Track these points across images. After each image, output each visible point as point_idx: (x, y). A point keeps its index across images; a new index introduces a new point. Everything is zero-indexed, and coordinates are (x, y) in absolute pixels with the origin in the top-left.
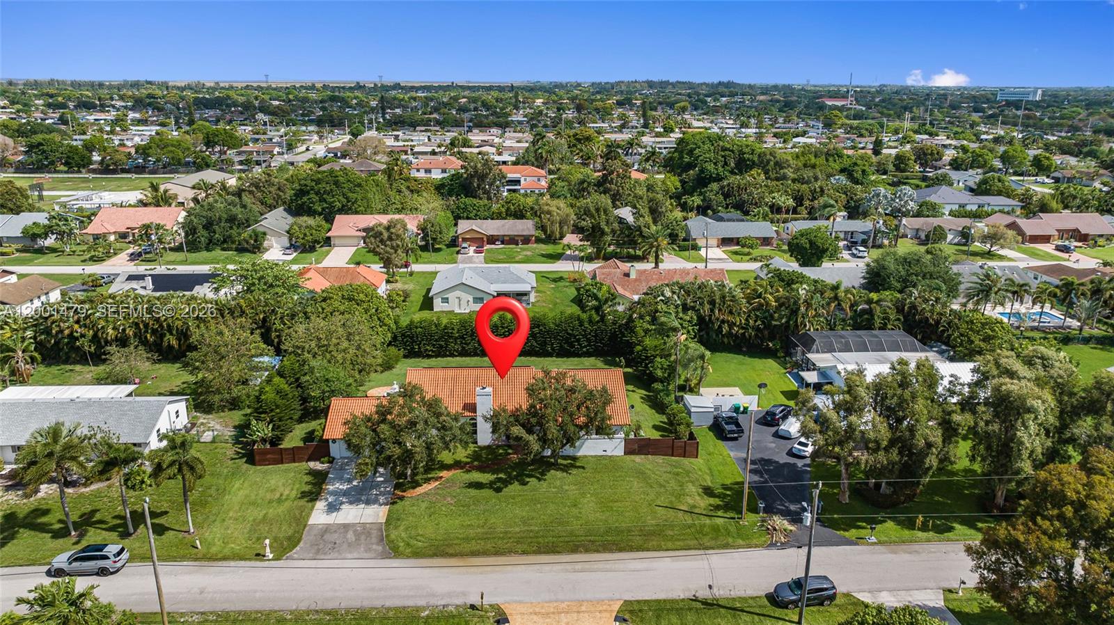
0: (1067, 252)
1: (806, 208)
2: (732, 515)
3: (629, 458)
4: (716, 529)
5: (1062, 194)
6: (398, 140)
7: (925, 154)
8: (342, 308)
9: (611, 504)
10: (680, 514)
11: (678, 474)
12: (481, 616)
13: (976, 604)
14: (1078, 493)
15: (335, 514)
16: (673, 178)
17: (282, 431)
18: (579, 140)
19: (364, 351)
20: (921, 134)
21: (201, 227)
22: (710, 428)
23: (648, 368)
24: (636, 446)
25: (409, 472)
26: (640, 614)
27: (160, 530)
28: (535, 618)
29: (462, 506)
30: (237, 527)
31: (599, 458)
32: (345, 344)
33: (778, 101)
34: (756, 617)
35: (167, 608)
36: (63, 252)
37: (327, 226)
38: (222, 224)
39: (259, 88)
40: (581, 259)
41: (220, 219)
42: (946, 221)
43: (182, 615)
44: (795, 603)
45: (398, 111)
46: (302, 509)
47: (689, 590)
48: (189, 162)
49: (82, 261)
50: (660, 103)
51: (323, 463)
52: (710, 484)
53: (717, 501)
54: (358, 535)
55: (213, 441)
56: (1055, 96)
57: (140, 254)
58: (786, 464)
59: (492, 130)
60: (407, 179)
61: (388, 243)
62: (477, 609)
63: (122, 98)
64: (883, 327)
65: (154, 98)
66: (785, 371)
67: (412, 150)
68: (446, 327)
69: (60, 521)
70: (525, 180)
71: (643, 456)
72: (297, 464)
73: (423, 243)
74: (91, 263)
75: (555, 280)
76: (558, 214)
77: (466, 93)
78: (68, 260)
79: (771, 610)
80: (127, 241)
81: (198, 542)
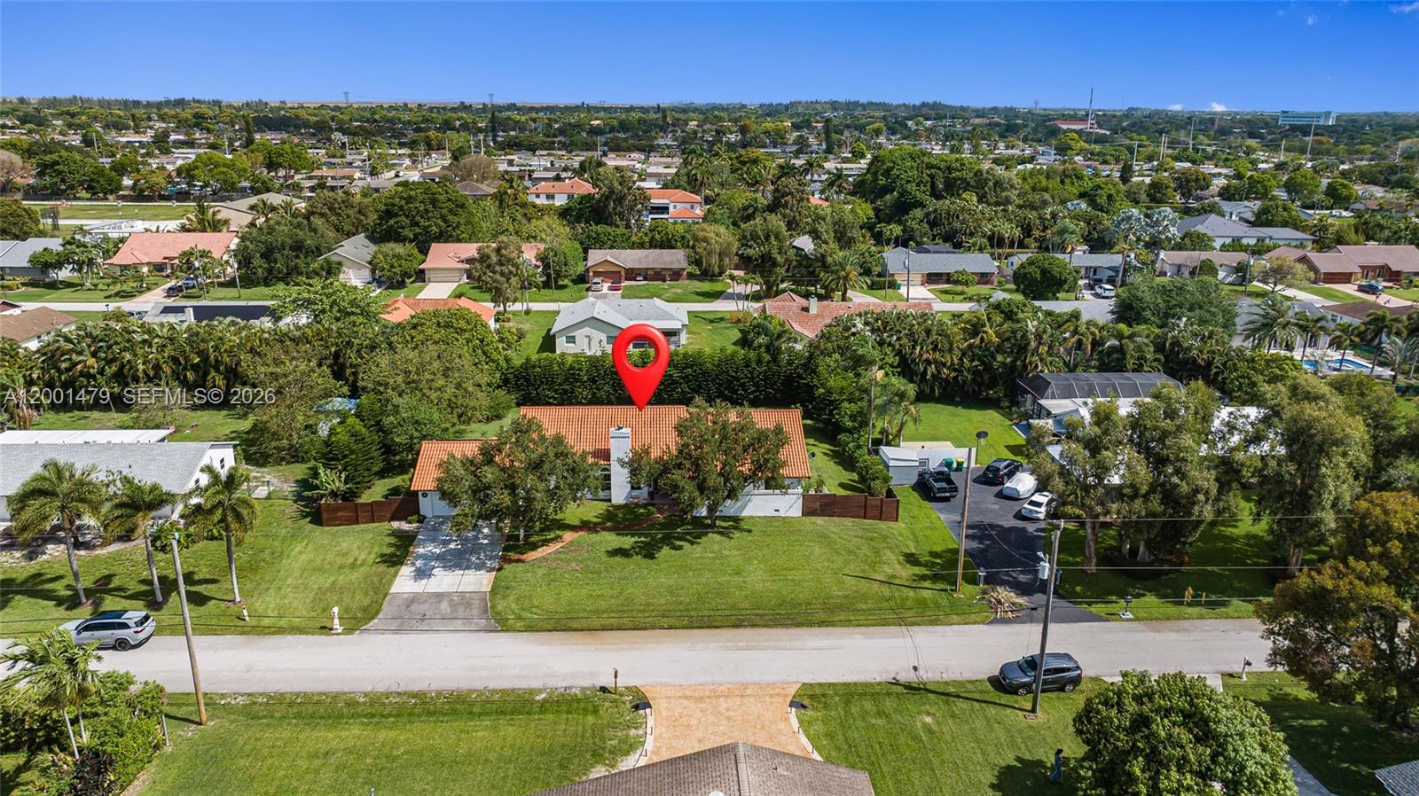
0: (1374, 294)
1: (1035, 239)
2: (943, 587)
3: (807, 519)
4: (922, 604)
5: (1366, 223)
6: (513, 165)
7: (1188, 181)
8: (437, 337)
9: (785, 572)
10: (875, 585)
11: (872, 539)
12: (615, 701)
13: (1265, 691)
14: (1407, 523)
15: (424, 581)
16: (864, 206)
17: (358, 483)
18: (744, 163)
19: (466, 390)
20: (1182, 161)
21: (258, 255)
22: (914, 487)
23: (833, 416)
24: (817, 505)
25: (522, 533)
26: (823, 700)
27: (197, 600)
28: (685, 702)
29: (591, 573)
30: (296, 595)
31: (769, 520)
32: (441, 382)
33: (998, 124)
34: (976, 704)
35: (203, 688)
36: (82, 285)
37: (420, 257)
38: (286, 252)
39: (336, 108)
40: (746, 297)
41: (283, 245)
42: (1216, 256)
43: (223, 696)
44: (1027, 686)
45: (512, 133)
46: (381, 576)
47: (887, 672)
48: (245, 188)
49: (106, 298)
50: (848, 127)
51: (410, 523)
52: (914, 551)
53: (924, 571)
54: (454, 606)
55: (269, 497)
56: (1354, 121)
57: (179, 289)
58: (1012, 529)
59: (632, 155)
60: (524, 205)
61: (498, 268)
62: (610, 692)
63: (162, 118)
64: (1138, 369)
65: (203, 118)
66: (1010, 423)
67: (530, 176)
68: (572, 368)
69: (68, 587)
70: (675, 207)
71: (826, 518)
72: (376, 525)
73: (544, 279)
74: (117, 299)
75: (711, 321)
76: (716, 242)
77: (602, 114)
78: (89, 296)
79: (994, 695)
80: (164, 274)
81: (245, 611)
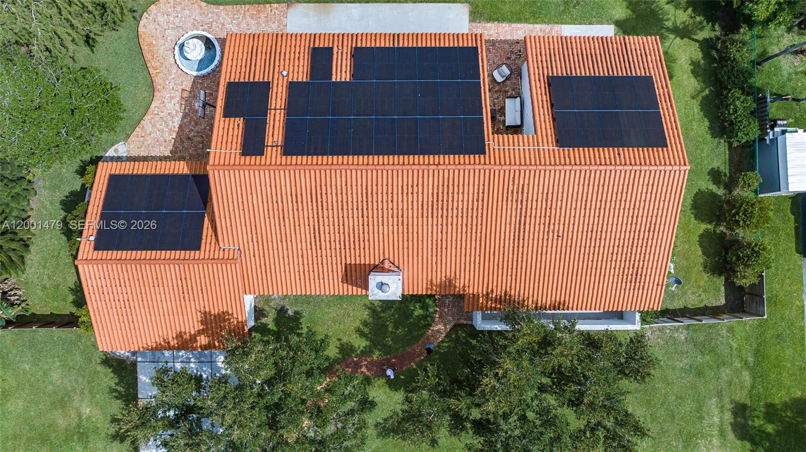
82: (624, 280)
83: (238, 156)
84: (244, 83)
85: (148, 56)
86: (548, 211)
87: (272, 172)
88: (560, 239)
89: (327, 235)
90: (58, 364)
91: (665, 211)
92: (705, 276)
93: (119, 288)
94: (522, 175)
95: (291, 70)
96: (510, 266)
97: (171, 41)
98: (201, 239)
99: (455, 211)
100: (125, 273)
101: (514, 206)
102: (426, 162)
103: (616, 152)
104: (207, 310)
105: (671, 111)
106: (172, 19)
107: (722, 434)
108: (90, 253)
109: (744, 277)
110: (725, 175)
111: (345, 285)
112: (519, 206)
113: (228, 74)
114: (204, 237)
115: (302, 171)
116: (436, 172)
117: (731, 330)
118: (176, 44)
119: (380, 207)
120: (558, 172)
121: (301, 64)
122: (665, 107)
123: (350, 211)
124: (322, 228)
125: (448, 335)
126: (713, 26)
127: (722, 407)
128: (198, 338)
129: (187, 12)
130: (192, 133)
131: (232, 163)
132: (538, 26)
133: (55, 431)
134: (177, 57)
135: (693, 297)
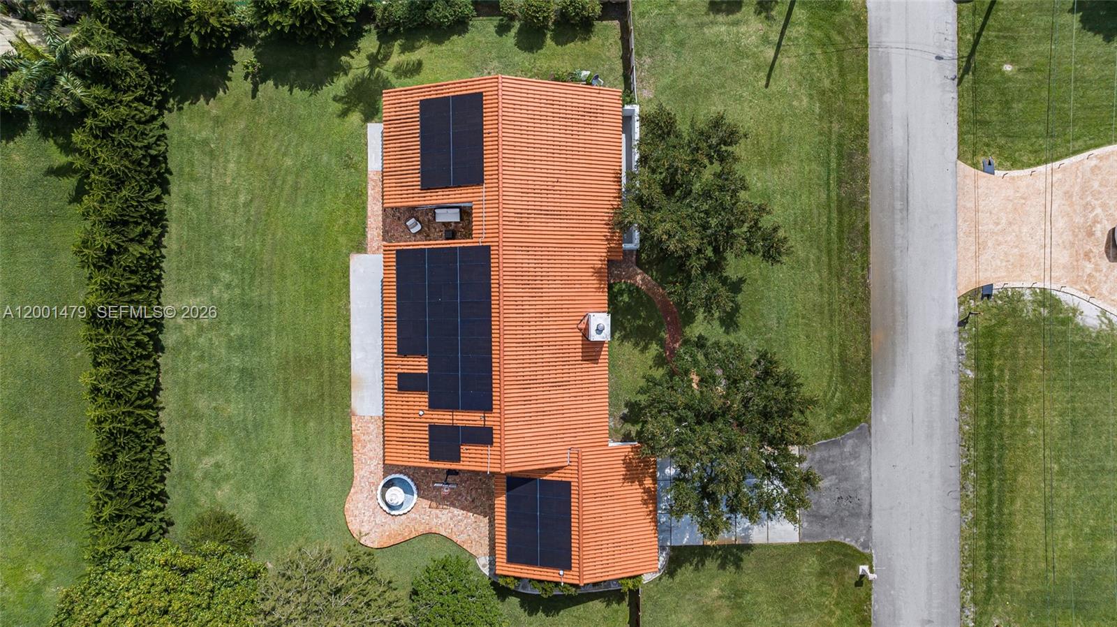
62: (966, 318)
82: (595, 123)
83: (493, 448)
84: (430, 447)
85: (400, 539)
86: (536, 191)
87: (506, 420)
88: (560, 180)
89: (558, 376)
90: (673, 616)
91: (536, 92)
92: (594, 39)
93: (603, 550)
94: (507, 214)
95: (418, 408)
96: (583, 221)
97: (386, 518)
98: (561, 481)
99: (537, 270)
100: (590, 544)
101: (532, 220)
102: (497, 294)
103: (487, 135)
104: (622, 477)
105: (450, 86)
106: (366, 518)
107: (736, 23)
108: (574, 573)
109: (593, 10)
110: (502, 20)
111: (600, 361)
112: (533, 216)
113: (422, 460)
114: (560, 479)
115: (506, 396)
116: (505, 286)
117: (642, 15)
118: (389, 514)
119: (534, 332)
120: (505, 185)
121: (412, 399)
122: (447, 91)
123: (538, 356)
124: (551, 380)
125: (646, 271)
126: (366, 31)
127: (712, 22)
128: (647, 486)
129: (360, 505)
130: (469, 498)
131: (499, 453)
132: (370, 192)
133: (733, 618)
134: (401, 512)
135: (612, 50)
